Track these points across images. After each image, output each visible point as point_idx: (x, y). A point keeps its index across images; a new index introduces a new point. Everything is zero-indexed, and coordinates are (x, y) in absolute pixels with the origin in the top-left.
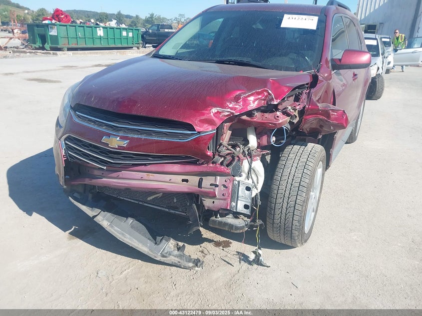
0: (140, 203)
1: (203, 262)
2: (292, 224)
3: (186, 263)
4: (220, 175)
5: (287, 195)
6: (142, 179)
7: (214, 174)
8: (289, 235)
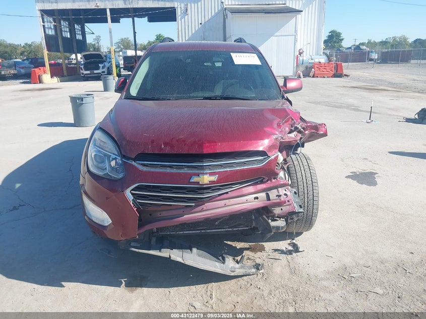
0: (203, 231)
1: (263, 264)
2: (313, 213)
3: (250, 270)
4: (281, 187)
5: (306, 192)
6: (225, 206)
7: (276, 187)
8: (309, 222)
